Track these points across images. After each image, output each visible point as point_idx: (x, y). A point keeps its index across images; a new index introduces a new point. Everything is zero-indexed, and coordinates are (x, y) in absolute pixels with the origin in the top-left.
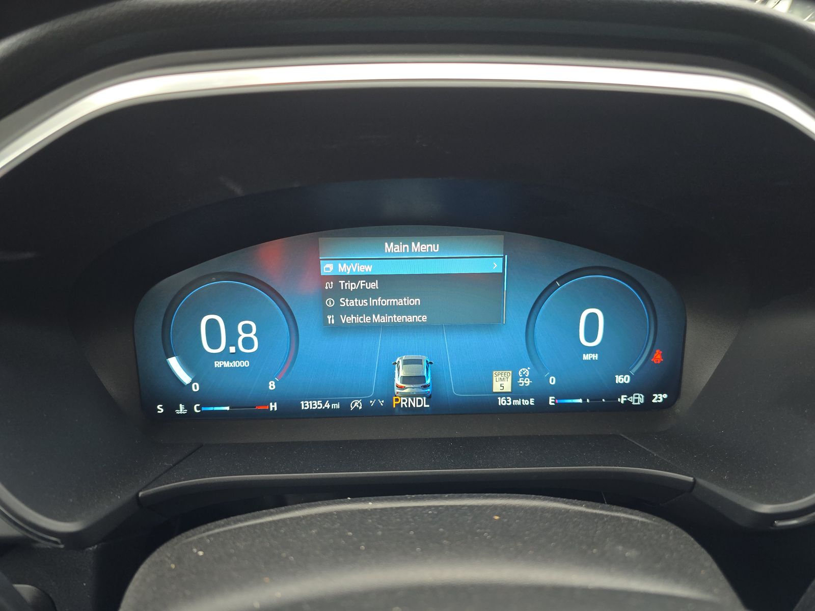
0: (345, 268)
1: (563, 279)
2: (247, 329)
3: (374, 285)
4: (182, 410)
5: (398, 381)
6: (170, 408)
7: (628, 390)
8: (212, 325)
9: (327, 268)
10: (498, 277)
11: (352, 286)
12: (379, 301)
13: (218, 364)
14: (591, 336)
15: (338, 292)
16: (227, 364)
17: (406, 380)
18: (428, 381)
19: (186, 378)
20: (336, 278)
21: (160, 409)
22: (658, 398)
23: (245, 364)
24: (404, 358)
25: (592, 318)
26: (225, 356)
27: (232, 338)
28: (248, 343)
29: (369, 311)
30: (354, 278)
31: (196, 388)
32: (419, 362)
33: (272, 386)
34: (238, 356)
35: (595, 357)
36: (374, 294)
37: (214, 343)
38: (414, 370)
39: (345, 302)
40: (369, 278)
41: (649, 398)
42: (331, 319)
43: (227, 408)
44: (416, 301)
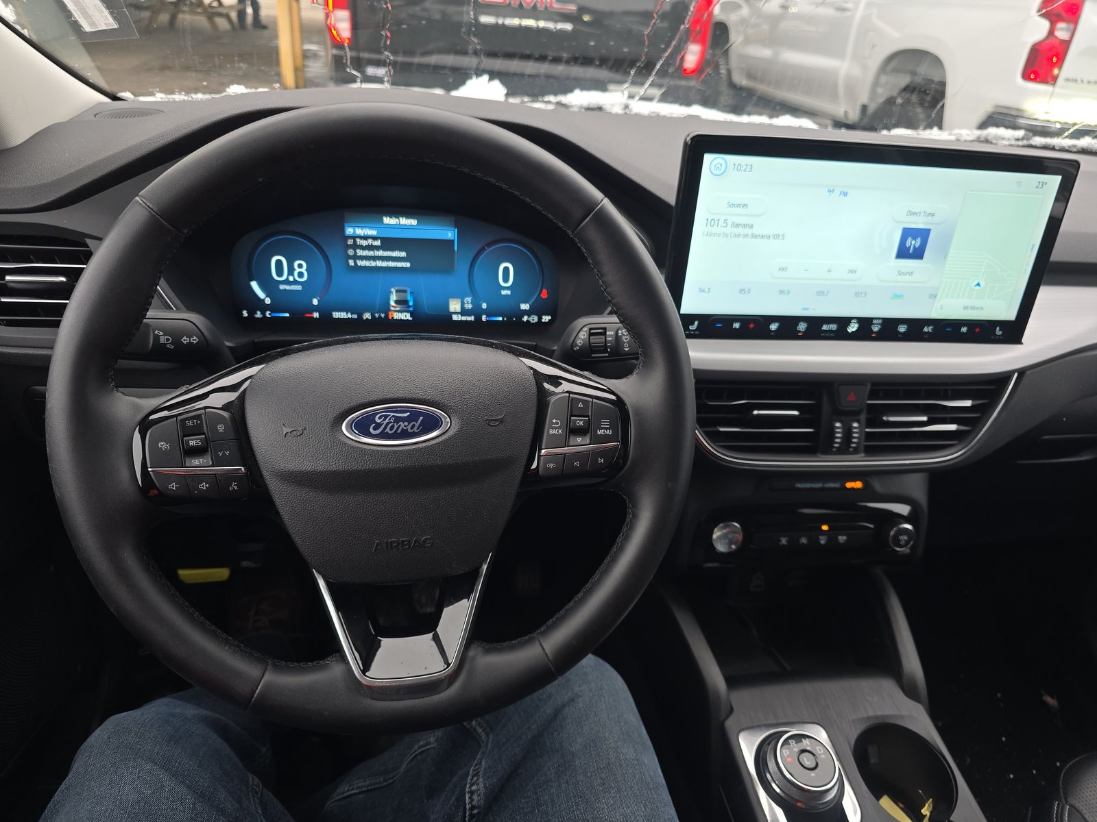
0: (359, 232)
1: (489, 245)
2: (300, 266)
3: (378, 243)
4: (259, 315)
5: (392, 303)
6: (252, 313)
7: (529, 313)
8: (279, 263)
9: (349, 231)
10: (450, 243)
11: (364, 243)
12: (381, 253)
13: (282, 287)
14: (506, 279)
15: (355, 246)
16: (288, 287)
17: (397, 302)
18: (411, 303)
19: (261, 295)
20: (354, 237)
21: (245, 314)
22: (546, 319)
23: (299, 288)
24: (396, 288)
25: (506, 269)
26: (287, 282)
27: (291, 271)
28: (301, 275)
29: (375, 258)
30: (365, 238)
31: (268, 301)
32: (405, 291)
33: (315, 302)
34: (295, 282)
35: (509, 292)
36: (377, 248)
37: (280, 273)
38: (402, 295)
39: (360, 252)
40: (374, 238)
41: (540, 318)
42: (351, 263)
43: (287, 315)
44: (403, 254)
